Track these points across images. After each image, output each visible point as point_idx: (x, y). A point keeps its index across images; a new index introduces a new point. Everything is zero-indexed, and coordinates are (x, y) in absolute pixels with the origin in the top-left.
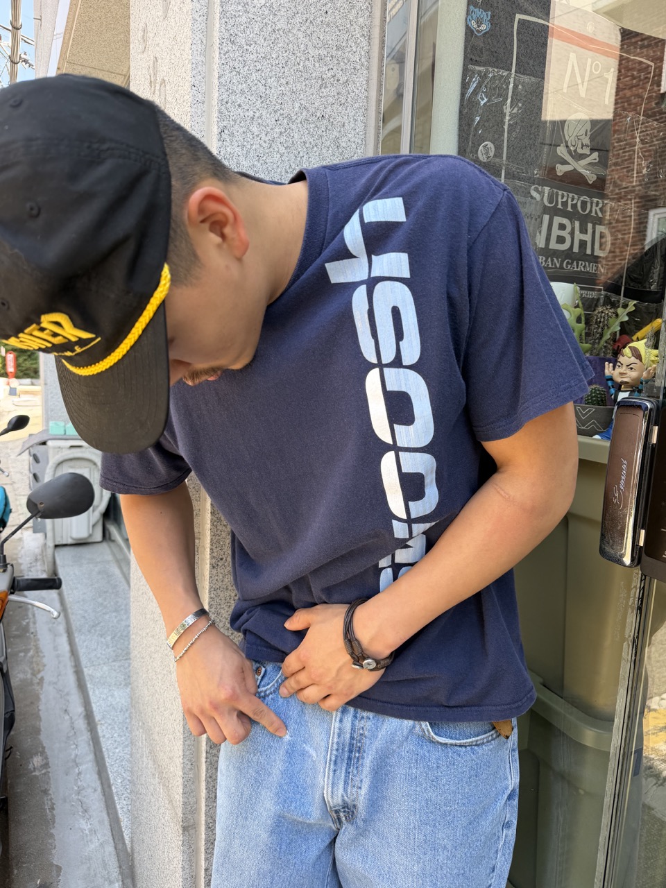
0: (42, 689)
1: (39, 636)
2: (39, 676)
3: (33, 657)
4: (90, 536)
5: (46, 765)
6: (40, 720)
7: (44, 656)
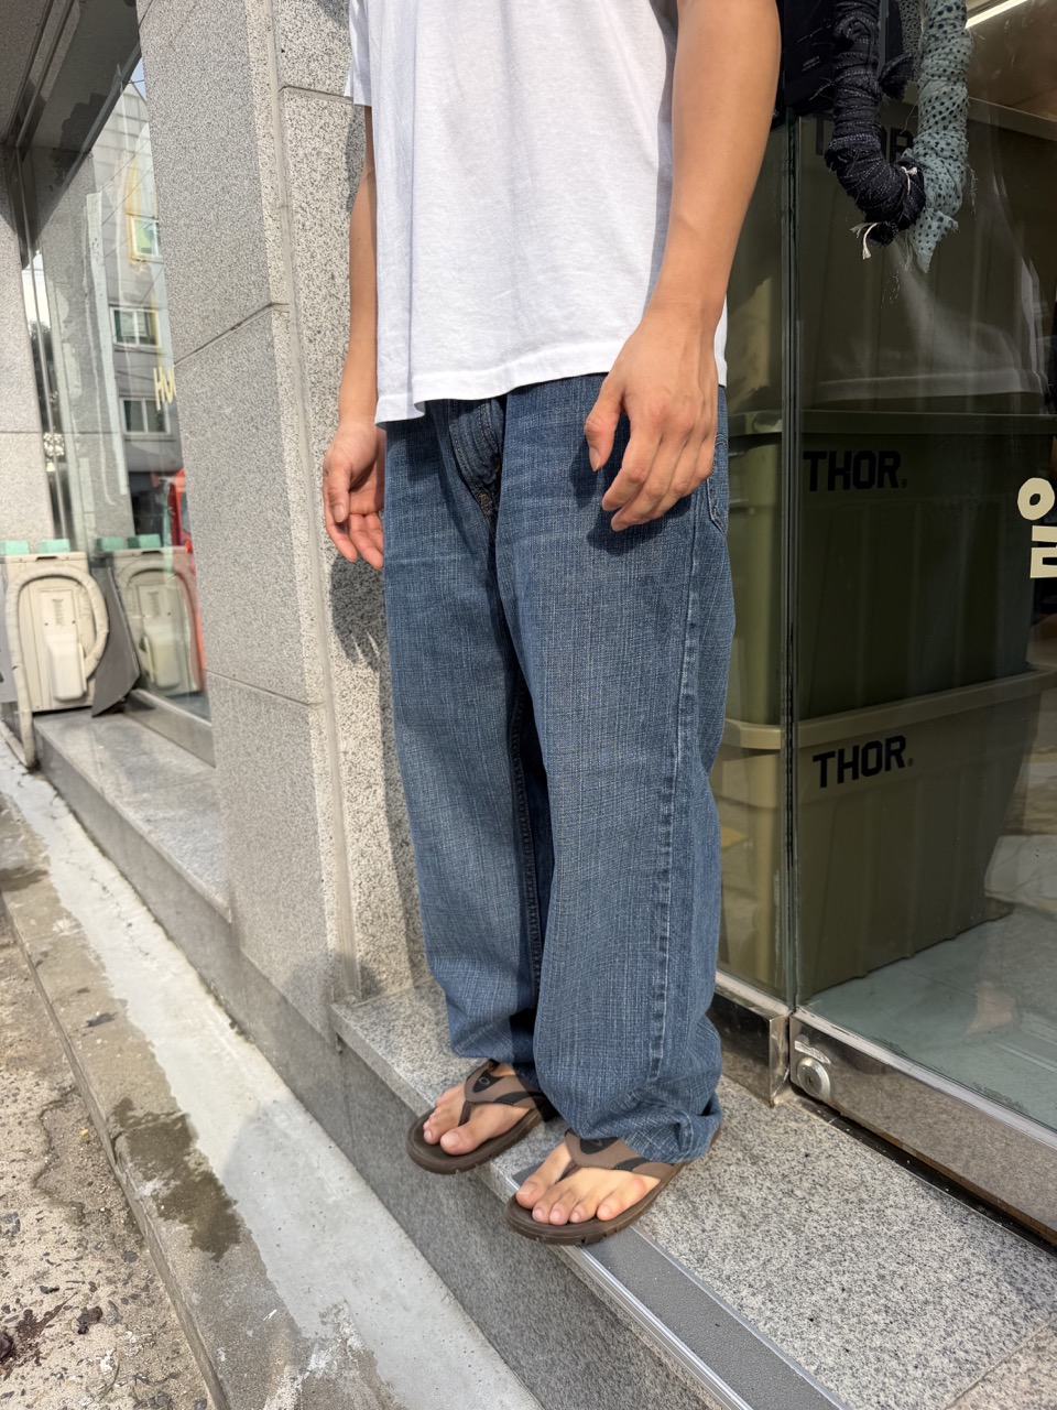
0: (49, 865)
1: (29, 822)
2: (43, 855)
3: (26, 841)
4: (85, 695)
5: (78, 926)
6: (56, 891)
7: (43, 838)
